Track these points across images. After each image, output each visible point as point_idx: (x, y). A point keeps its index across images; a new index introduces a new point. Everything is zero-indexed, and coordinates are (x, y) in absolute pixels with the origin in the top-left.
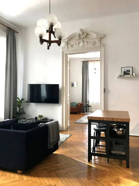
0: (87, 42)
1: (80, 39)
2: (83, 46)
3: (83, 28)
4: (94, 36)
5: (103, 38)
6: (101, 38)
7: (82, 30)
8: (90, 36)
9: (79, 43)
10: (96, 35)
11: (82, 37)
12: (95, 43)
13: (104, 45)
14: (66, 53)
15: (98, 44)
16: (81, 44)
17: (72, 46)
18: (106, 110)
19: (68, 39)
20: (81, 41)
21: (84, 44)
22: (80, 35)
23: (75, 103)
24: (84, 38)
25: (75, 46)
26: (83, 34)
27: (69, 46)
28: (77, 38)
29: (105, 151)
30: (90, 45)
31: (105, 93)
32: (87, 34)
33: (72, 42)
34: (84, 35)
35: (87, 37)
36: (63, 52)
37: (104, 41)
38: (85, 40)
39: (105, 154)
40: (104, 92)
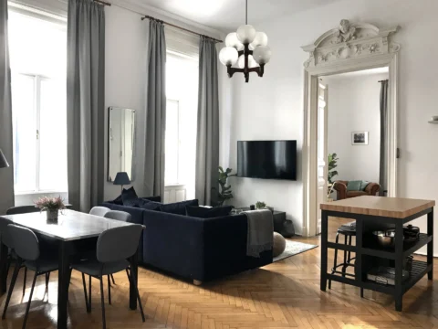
0: (358, 47)
1: (342, 41)
2: (348, 57)
3: (349, 16)
4: (373, 30)
5: (395, 32)
6: (390, 37)
8: (364, 33)
9: (340, 51)
10: (378, 30)
11: (347, 36)
12: (376, 46)
13: (398, 50)
14: (314, 74)
15: (383, 48)
16: (345, 53)
17: (325, 59)
18: (402, 196)
19: (315, 44)
20: (344, 45)
21: (351, 52)
22: (341, 32)
23: (361, 182)
24: (350, 38)
25: (332, 58)
26: (348, 30)
27: (320, 58)
28: (335, 39)
30: (366, 53)
31: (402, 159)
32: (358, 30)
33: (325, 51)
35: (359, 35)
36: (306, 74)
37: (397, 40)
40: (398, 157)
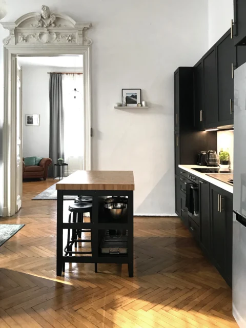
0: (58, 34)
1: (43, 26)
2: (48, 42)
3: (50, 5)
4: (71, 23)
5: (88, 29)
6: (85, 30)
7: (45, 8)
8: (63, 24)
9: (41, 35)
10: (75, 23)
11: (47, 22)
12: (73, 37)
13: (91, 44)
14: (14, 52)
15: (78, 40)
16: (45, 38)
17: (26, 39)
18: (94, 170)
19: (16, 22)
20: (45, 30)
21: (51, 38)
22: (42, 17)
23: (36, 158)
24: (50, 25)
25: (33, 40)
26: (49, 17)
27: (20, 39)
28: (36, 23)
29: (90, 250)
30: (64, 41)
31: (94, 137)
32: (58, 19)
33: (26, 31)
34: (52, 20)
35: (58, 23)
36: (6, 51)
37: (90, 35)
38: (54, 30)
39: (90, 255)
40: (92, 135)
